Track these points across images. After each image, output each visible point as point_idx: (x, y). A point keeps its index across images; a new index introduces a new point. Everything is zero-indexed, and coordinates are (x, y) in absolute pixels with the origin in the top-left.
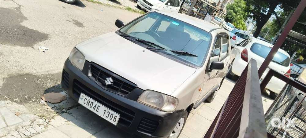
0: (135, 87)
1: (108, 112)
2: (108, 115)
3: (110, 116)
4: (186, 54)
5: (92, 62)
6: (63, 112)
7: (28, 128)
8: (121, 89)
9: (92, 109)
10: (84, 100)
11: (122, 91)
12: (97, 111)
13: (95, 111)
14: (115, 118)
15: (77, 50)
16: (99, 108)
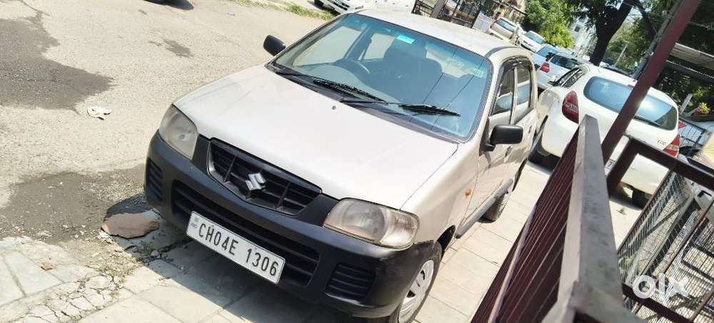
0: (316, 194)
1: (257, 254)
2: (258, 260)
3: (260, 262)
4: (433, 111)
5: (213, 138)
6: (153, 257)
7: (73, 299)
8: (285, 199)
9: (219, 249)
10: (199, 227)
11: (286, 205)
12: (230, 252)
13: (226, 253)
14: (272, 267)
15: (177, 112)
16: (235, 244)
